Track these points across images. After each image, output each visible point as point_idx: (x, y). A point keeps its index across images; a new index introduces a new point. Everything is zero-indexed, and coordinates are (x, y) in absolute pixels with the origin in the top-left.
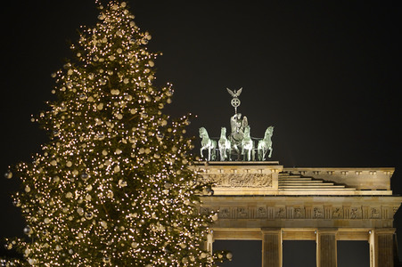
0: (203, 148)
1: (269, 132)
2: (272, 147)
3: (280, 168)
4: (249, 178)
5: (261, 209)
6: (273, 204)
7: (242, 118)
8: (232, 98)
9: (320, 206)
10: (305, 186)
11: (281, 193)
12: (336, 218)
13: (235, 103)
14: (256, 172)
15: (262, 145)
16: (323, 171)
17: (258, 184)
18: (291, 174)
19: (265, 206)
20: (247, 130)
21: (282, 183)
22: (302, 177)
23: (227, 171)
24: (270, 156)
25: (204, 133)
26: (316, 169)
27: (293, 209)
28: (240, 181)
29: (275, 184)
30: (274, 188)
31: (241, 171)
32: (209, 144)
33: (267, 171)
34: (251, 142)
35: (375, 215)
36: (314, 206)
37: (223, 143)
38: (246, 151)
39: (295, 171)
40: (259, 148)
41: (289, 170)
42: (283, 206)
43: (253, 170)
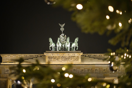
0: (50, 46)
1: (77, 40)
2: (78, 46)
3: (82, 54)
4: (69, 58)
5: (74, 70)
6: (79, 68)
7: (64, 36)
8: (61, 27)
9: (98, 69)
10: (91, 60)
11: (82, 63)
12: (104, 73)
13: (62, 29)
14: (72, 55)
15: (74, 45)
16: (98, 55)
17: (73, 60)
18: (85, 56)
19: (76, 69)
20: (68, 39)
21: (82, 60)
22: (90, 57)
23: (61, 55)
24: (77, 49)
25: (51, 40)
26: (95, 54)
27: (87, 70)
28: (66, 59)
29: (80, 60)
30: (79, 62)
31: (66, 55)
32: (52, 45)
33: (76, 55)
34: (69, 43)
35: (119, 72)
36: (96, 68)
37: (58, 44)
38: (68, 47)
39: (87, 55)
40: (73, 46)
41: (85, 55)
42: (83, 69)
43: (71, 54)
